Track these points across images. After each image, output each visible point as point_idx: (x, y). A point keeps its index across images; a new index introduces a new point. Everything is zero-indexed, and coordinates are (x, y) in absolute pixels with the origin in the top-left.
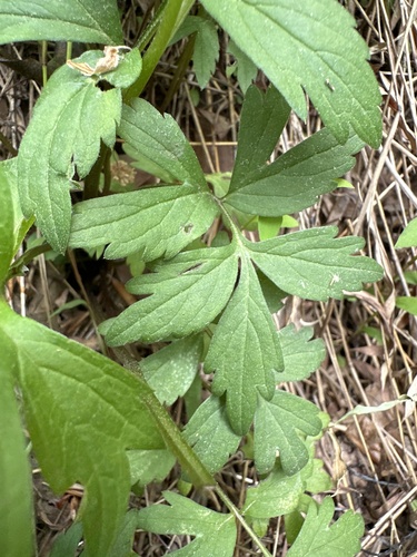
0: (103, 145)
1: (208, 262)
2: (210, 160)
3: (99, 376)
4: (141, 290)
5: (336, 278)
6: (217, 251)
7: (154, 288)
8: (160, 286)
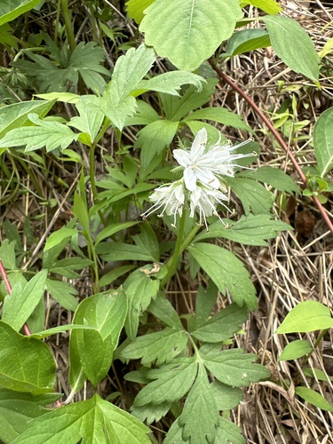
0: (152, 299)
1: (184, 364)
2: (186, 302)
3: (131, 424)
4: (152, 377)
5: (245, 375)
6: (187, 359)
7: (158, 376)
8: (162, 375)
